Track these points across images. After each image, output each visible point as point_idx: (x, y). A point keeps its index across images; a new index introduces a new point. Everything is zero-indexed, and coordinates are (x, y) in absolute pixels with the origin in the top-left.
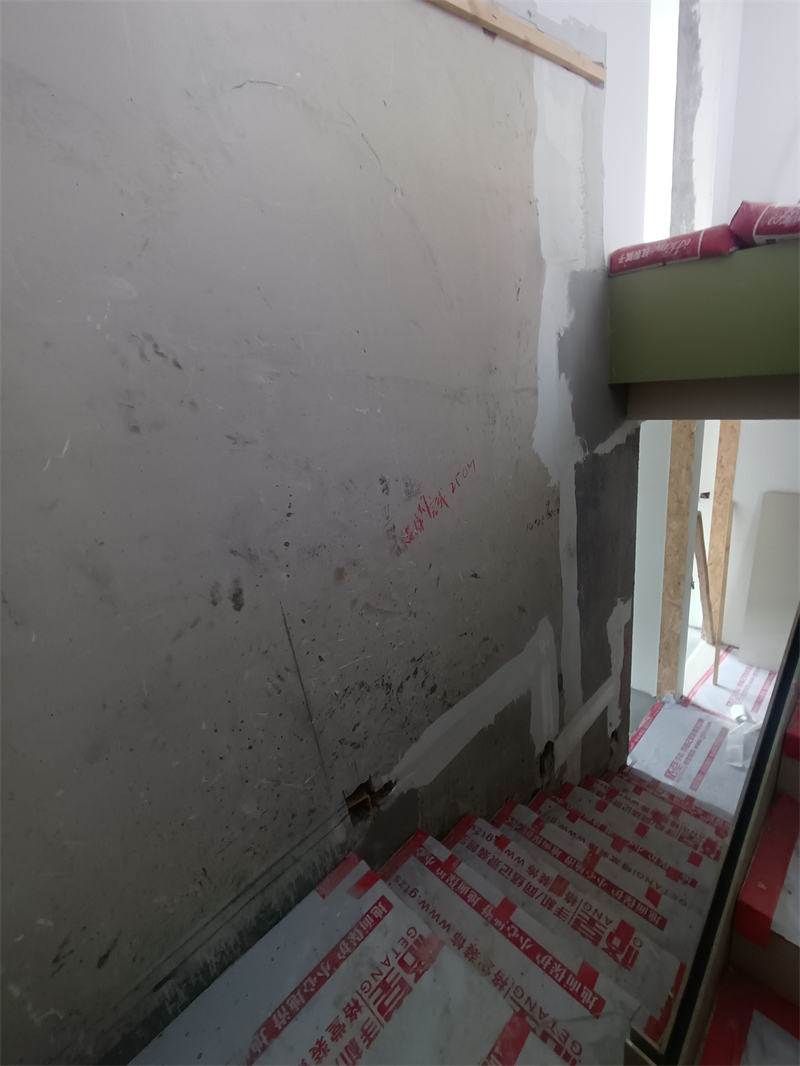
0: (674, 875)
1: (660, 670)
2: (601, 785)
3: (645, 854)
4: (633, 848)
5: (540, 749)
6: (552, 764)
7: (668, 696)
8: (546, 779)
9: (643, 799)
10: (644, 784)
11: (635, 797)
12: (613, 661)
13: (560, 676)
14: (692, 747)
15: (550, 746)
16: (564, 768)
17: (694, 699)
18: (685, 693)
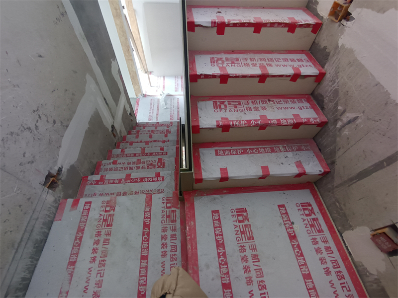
0: (164, 142)
1: (134, 87)
2: (133, 132)
3: (155, 141)
4: (151, 142)
5: (110, 129)
6: (116, 132)
7: (140, 96)
8: (117, 138)
9: (147, 129)
10: (145, 125)
11: (145, 130)
12: (120, 87)
13: (105, 99)
14: (152, 108)
15: (113, 127)
16: (120, 132)
17: (147, 94)
18: (144, 93)
